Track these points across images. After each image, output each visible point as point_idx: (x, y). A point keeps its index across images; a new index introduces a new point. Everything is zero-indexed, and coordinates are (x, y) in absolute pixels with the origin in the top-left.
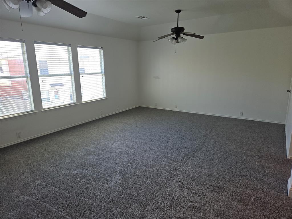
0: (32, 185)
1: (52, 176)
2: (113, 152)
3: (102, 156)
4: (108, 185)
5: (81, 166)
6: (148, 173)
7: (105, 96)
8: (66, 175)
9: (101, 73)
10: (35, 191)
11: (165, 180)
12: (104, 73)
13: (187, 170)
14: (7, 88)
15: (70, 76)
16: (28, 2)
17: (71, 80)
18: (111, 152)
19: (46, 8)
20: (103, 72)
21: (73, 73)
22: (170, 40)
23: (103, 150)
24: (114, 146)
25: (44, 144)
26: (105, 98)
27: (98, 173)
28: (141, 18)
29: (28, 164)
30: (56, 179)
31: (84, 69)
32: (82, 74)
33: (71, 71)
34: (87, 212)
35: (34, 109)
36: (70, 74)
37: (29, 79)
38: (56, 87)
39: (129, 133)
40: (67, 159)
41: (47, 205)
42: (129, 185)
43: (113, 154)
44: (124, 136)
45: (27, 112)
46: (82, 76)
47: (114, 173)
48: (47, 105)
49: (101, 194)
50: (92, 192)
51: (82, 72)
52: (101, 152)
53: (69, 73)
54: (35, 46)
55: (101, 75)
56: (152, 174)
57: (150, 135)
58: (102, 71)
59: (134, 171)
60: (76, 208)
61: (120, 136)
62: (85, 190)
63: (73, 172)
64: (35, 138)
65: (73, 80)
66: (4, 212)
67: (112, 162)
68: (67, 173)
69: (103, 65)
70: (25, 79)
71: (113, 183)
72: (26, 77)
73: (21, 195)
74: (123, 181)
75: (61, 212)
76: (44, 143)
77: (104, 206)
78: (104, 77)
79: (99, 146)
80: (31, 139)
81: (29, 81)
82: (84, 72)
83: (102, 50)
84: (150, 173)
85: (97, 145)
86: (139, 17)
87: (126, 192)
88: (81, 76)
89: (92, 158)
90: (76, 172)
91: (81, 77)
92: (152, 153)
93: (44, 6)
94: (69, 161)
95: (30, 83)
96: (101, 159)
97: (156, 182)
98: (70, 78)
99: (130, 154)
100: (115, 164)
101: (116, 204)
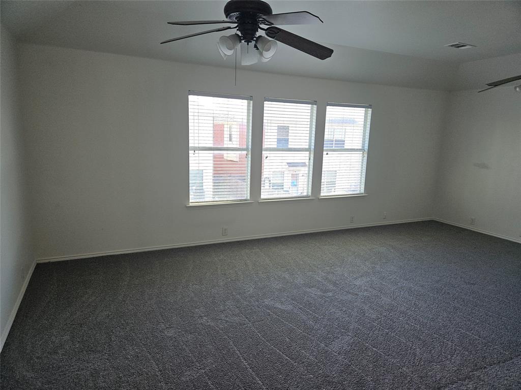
0: (222, 307)
1: (250, 302)
2: (353, 294)
3: (330, 294)
4: (326, 346)
5: (292, 299)
6: (410, 353)
7: (363, 191)
8: (268, 307)
9: (362, 150)
10: (223, 316)
11: (444, 380)
12: (366, 150)
13: (506, 378)
14: (233, 164)
15: (308, 152)
16: (248, 44)
17: (308, 158)
18: (348, 292)
19: (268, 50)
20: (366, 147)
21: (313, 147)
22: (518, 89)
23: (335, 284)
24: (358, 283)
25: (252, 252)
26: (362, 194)
27: (316, 320)
28: (458, 46)
29: (225, 274)
30: (253, 308)
31: (344, 141)
32: (327, 150)
33: (310, 145)
34: (281, 376)
35: (249, 198)
36: (308, 150)
37: (250, 153)
38: (294, 168)
39: (392, 267)
40: (277, 283)
41: (231, 343)
42: (365, 362)
43: (350, 296)
44: (382, 270)
45: (241, 200)
46: (327, 154)
47: (343, 330)
48: (269, 194)
49: (311, 357)
50: (298, 349)
51: (327, 147)
52: (331, 287)
53: (307, 147)
54: (265, 105)
55: (361, 153)
56: (417, 358)
57: (437, 282)
58: (363, 146)
59: (381, 339)
60: (267, 364)
61: (373, 268)
62: (288, 340)
63: (278, 305)
64: (244, 241)
65: (312, 158)
66: (180, 331)
67: (344, 309)
68: (270, 304)
69: (366, 137)
70: (245, 152)
71: (335, 346)
72: (246, 149)
73: (205, 316)
74: (354, 349)
75: (246, 360)
76: (254, 251)
77: (310, 379)
78: (366, 158)
79: (330, 277)
80: (239, 240)
81: (250, 156)
82: (344, 147)
83: (369, 109)
84: (415, 354)
85: (328, 273)
86: (452, 46)
87: (356, 371)
88: (325, 153)
89: (314, 292)
90: (283, 307)
91: (325, 156)
92: (431, 317)
93: (266, 46)
94: (278, 287)
95: (250, 159)
96: (327, 299)
97: (421, 377)
98: (308, 155)
99: (382, 307)
100: (350, 316)
101: (331, 384)
